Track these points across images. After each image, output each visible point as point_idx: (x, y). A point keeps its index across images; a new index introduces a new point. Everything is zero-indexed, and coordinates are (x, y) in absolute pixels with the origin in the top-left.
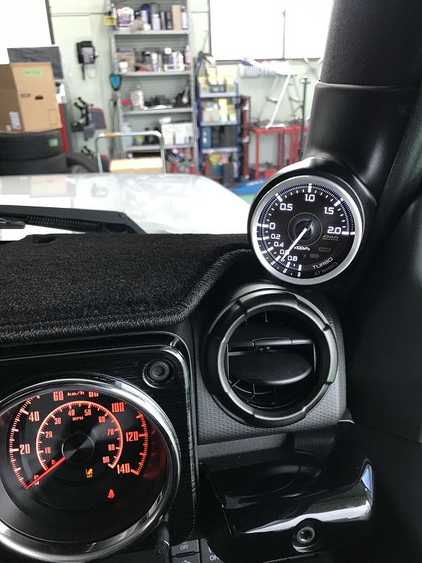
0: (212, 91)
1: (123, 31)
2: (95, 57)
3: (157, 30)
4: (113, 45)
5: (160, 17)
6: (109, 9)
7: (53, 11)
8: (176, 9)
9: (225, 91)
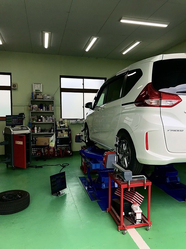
0: (61, 128)
1: (34, 111)
2: (24, 117)
3: (44, 111)
4: (30, 115)
5: (46, 107)
6: (30, 105)
7: (13, 105)
8: (50, 106)
9: (65, 128)
